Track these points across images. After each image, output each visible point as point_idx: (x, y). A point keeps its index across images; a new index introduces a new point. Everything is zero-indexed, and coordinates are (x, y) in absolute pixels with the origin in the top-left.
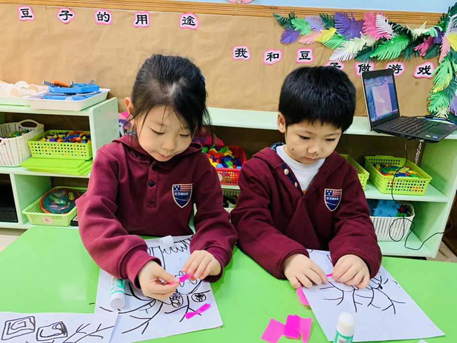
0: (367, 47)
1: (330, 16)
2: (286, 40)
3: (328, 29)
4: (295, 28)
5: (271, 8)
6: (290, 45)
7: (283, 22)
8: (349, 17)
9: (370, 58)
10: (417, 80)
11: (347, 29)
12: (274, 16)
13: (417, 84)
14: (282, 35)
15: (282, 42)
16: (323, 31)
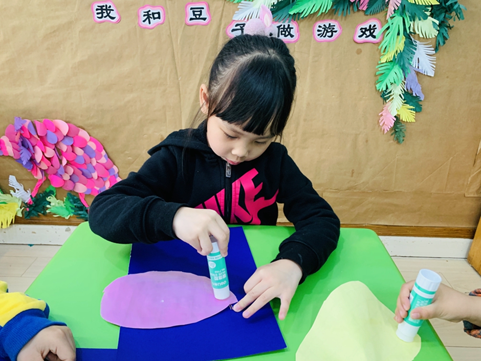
10: (360, 46)
13: (359, 52)
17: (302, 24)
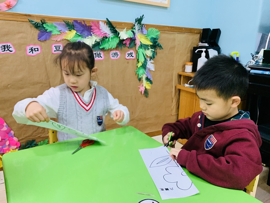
0: (97, 42)
1: (70, 23)
2: (42, 38)
3: (70, 31)
4: (47, 30)
5: (26, 15)
6: (45, 42)
7: (37, 26)
8: (83, 24)
9: (100, 49)
10: (128, 61)
11: (83, 31)
12: (30, 21)
13: (128, 63)
14: (38, 35)
15: (40, 39)
16: (67, 32)
17: (105, 52)
